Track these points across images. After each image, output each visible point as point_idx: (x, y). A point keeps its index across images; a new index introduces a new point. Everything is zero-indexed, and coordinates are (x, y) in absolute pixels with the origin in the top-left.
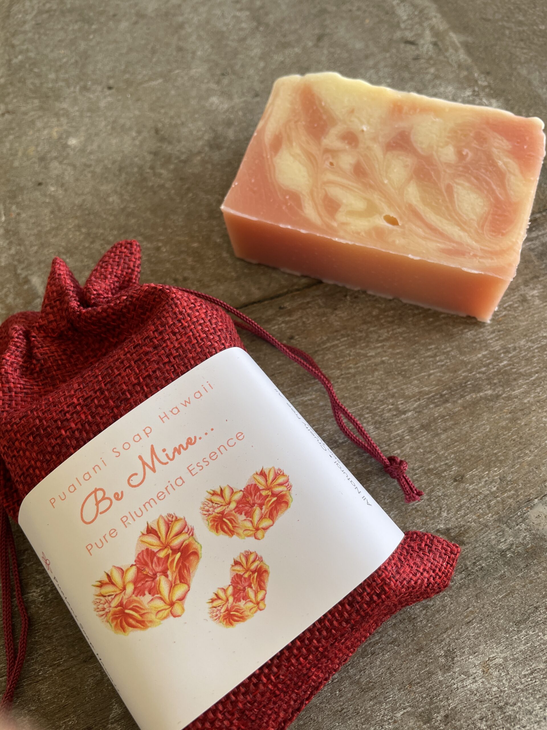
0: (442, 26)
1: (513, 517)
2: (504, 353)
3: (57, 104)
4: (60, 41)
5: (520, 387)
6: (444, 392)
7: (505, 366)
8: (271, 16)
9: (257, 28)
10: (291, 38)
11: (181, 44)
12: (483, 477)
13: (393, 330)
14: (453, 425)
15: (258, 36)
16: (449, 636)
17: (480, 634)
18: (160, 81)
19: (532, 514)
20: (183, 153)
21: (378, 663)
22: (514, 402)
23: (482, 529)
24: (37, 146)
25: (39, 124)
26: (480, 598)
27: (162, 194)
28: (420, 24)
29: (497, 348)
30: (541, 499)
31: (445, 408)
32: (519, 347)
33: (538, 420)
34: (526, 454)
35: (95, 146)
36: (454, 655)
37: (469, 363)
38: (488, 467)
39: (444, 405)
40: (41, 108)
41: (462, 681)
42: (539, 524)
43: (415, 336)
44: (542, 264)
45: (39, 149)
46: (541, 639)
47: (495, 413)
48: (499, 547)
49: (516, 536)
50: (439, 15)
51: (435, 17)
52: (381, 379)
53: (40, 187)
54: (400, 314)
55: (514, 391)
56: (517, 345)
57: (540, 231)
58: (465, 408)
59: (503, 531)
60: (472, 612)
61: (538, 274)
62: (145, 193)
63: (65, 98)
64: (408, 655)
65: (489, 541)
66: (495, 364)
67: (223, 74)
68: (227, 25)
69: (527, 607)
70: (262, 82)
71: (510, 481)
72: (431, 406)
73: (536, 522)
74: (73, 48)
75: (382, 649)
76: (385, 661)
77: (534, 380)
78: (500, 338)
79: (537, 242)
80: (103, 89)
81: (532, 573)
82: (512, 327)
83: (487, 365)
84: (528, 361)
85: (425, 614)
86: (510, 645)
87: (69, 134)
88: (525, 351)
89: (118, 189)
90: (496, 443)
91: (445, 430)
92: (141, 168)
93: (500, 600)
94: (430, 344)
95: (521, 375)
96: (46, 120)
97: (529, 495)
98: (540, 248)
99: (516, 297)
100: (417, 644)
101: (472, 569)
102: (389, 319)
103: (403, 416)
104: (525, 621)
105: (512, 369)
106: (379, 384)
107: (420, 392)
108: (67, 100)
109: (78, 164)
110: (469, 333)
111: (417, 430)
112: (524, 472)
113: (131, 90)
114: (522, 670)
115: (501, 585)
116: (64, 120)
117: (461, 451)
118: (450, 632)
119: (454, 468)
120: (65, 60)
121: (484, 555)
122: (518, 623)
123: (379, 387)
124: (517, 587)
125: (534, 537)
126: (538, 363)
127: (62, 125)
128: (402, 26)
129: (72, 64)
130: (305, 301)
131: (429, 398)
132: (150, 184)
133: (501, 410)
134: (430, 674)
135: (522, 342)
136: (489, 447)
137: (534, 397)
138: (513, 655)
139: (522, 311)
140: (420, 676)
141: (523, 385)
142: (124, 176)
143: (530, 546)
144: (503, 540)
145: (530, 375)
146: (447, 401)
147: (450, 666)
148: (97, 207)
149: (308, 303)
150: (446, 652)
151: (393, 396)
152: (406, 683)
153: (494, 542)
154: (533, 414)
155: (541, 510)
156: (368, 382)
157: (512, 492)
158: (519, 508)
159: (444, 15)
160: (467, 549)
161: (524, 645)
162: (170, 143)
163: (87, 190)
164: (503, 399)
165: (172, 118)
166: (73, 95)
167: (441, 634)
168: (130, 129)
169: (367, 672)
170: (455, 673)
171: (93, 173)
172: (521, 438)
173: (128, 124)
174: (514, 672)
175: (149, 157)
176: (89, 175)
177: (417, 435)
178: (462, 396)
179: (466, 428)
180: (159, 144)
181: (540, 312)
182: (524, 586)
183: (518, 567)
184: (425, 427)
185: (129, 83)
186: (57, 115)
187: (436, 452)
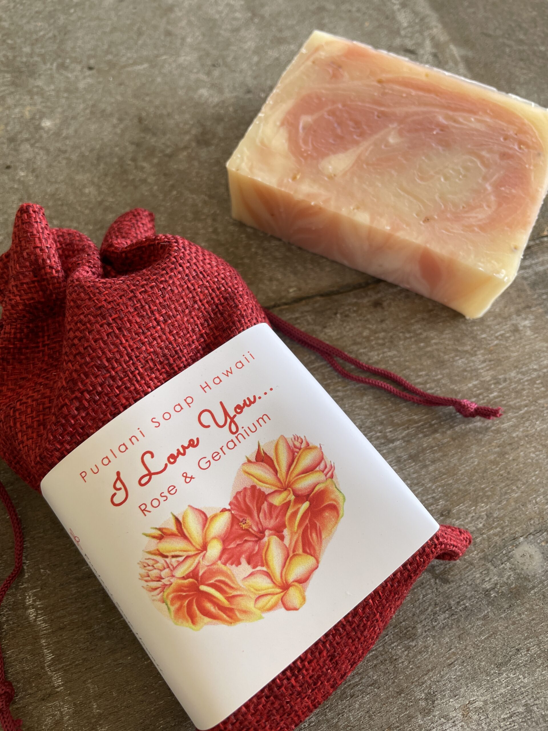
0: (443, 37)
1: (499, 555)
2: (495, 384)
3: (31, 81)
4: (37, 12)
5: (509, 420)
6: (433, 422)
7: (495, 398)
8: (267, 8)
9: (252, 19)
10: (287, 34)
11: (169, 27)
12: (469, 513)
13: (384, 353)
14: (441, 456)
15: (253, 28)
16: (430, 679)
17: (461, 676)
18: (146, 65)
19: (517, 553)
20: (168, 147)
21: (357, 706)
22: (503, 436)
23: (467, 567)
24: (7, 125)
25: (10, 101)
26: (462, 639)
27: (144, 190)
28: (421, 32)
29: (488, 378)
30: (526, 537)
31: (434, 439)
32: (510, 379)
33: (526, 456)
34: (513, 491)
35: (71, 131)
36: (435, 698)
37: (459, 392)
38: (475, 502)
39: (433, 436)
40: (13, 83)
41: (442, 725)
42: (524, 564)
43: (406, 361)
44: (534, 295)
45: (9, 128)
46: (522, 682)
47: (483, 446)
48: (484, 586)
49: (500, 575)
50: (440, 26)
51: (436, 27)
52: (370, 404)
53: (8, 171)
54: (391, 337)
55: (503, 423)
56: (507, 376)
57: (533, 259)
58: (454, 439)
59: (488, 570)
60: (454, 654)
61: (530, 304)
62: (126, 186)
63: (40, 75)
64: (388, 698)
65: (473, 580)
66: (485, 394)
67: (214, 66)
68: (220, 12)
69: (509, 649)
70: (255, 78)
71: (497, 518)
72: (420, 435)
73: (520, 562)
74: (52, 21)
75: (362, 692)
76: (364, 703)
77: (523, 414)
78: (491, 369)
79: (530, 271)
80: (82, 68)
81: (515, 614)
82: (503, 357)
83: (477, 396)
84: (518, 393)
85: (407, 656)
86: (491, 688)
87: (43, 116)
88: (516, 382)
89: (96, 180)
90: (483, 477)
91: (433, 462)
92: (121, 159)
93: (482, 642)
94: (421, 370)
95: (510, 407)
96: (17, 97)
97: (515, 533)
98: (533, 277)
99: (508, 326)
100: (398, 686)
101: (456, 608)
102: (381, 341)
103: (391, 445)
104: (506, 663)
105: (502, 401)
106: (367, 409)
107: (409, 421)
108: (42, 77)
109: (52, 149)
110: (460, 361)
111: (405, 461)
112: (510, 509)
113: (114, 72)
114: (502, 714)
115: (484, 626)
116: (38, 99)
117: (449, 484)
118: (431, 674)
119: (441, 502)
120: (42, 33)
121: (468, 594)
122: (499, 666)
123: (367, 413)
124: (500, 628)
125: (519, 576)
126: (528, 396)
127: (35, 105)
128: (403, 33)
129: (50, 38)
130: (293, 316)
131: (418, 427)
132: (131, 177)
133: (490, 443)
134: (410, 717)
135: (513, 374)
136: (476, 481)
137: (523, 431)
138: (493, 698)
139: (513, 341)
140: (400, 720)
141: (512, 418)
142: (102, 166)
143: (514, 586)
144: (487, 579)
145: (519, 408)
146: (436, 431)
147: (430, 709)
148: (71, 198)
149: (297, 319)
150: (426, 695)
151: (381, 423)
152: (385, 727)
153: (478, 581)
154: (521, 448)
155: (526, 549)
156: (357, 407)
157: (499, 529)
158: (505, 546)
159: (445, 25)
160: (451, 587)
161: (505, 688)
162: (154, 134)
163: (61, 178)
164: (492, 431)
165: (157, 107)
166: (49, 72)
167: (423, 676)
168: (111, 115)
169: (345, 716)
170: (435, 716)
171: (69, 159)
172: (509, 473)
173: (109, 109)
174: (493, 715)
175: (131, 148)
176: (64, 162)
177: (405, 465)
178: (452, 427)
179: (454, 461)
180: (142, 135)
181: (531, 344)
182: (507, 628)
183: (502, 607)
184: (413, 458)
185: (112, 65)
186: (30, 93)
187: (423, 485)
